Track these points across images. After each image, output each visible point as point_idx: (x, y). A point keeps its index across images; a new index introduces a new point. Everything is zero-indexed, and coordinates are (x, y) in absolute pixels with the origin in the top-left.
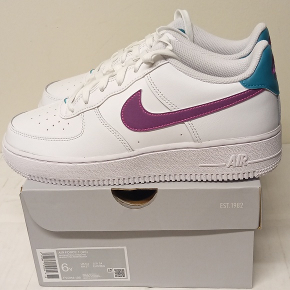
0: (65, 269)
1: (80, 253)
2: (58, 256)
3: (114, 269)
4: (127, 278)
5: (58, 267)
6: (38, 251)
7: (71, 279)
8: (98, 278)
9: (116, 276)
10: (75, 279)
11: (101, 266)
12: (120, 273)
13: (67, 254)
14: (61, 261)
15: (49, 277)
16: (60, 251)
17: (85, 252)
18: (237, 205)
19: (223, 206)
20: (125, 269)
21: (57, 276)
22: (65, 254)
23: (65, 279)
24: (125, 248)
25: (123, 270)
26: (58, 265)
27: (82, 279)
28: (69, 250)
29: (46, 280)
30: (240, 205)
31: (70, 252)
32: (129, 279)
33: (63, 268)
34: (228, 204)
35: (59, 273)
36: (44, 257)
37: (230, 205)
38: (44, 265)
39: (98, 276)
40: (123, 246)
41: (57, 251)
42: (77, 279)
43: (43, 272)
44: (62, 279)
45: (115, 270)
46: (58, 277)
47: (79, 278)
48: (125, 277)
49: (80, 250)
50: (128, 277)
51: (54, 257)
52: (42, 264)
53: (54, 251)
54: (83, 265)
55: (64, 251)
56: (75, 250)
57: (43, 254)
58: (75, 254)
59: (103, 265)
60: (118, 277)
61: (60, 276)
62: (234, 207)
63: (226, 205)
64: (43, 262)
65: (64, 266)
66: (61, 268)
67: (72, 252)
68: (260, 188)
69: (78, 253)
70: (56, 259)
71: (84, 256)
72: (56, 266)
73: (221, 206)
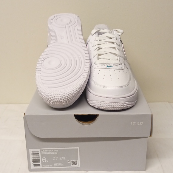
0: (44, 161)
2: (41, 153)
4: (78, 166)
6: (31, 151)
7: (47, 167)
8: (62, 166)
9: (72, 165)
10: (49, 167)
11: (64, 159)
12: (75, 163)
13: (46, 152)
14: (42, 156)
15: (35, 165)
16: (43, 150)
17: (56, 151)
18: (140, 124)
20: (77, 160)
21: (39, 165)
22: (45, 152)
23: (44, 167)
24: (78, 148)
25: (76, 161)
27: (53, 166)
28: (47, 150)
29: (33, 167)
30: (141, 124)
31: (48, 151)
32: (79, 167)
33: (43, 160)
35: (41, 163)
36: (33, 154)
37: (136, 123)
38: (32, 158)
39: (62, 165)
40: (77, 147)
41: (41, 150)
43: (32, 163)
44: (42, 167)
45: (72, 161)
46: (40, 166)
47: (52, 166)
51: (39, 154)
52: (31, 158)
53: (39, 150)
54: (55, 158)
55: (45, 150)
56: (51, 150)
57: (33, 152)
60: (73, 165)
61: (41, 165)
62: (138, 124)
63: (134, 123)
64: (32, 156)
65: (44, 159)
66: (42, 160)
67: (49, 151)
68: (152, 114)
69: (52, 151)
70: (40, 155)
71: (56, 153)
72: (39, 159)
73: (131, 124)
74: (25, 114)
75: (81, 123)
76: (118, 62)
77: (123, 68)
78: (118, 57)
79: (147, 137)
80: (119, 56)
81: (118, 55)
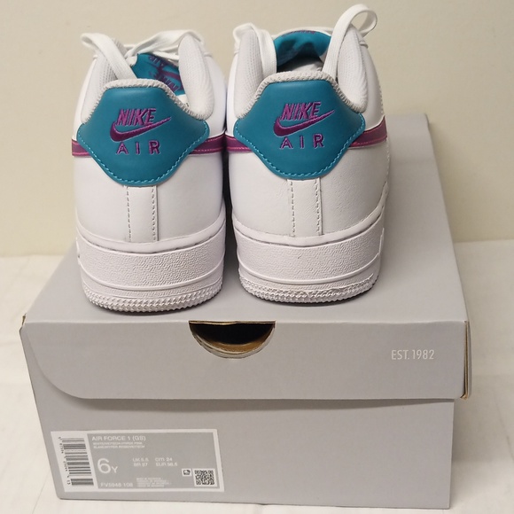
0: (104, 468)
1: (131, 440)
2: (91, 442)
3: (194, 470)
4: (218, 487)
5: (91, 465)
6: (58, 437)
7: (115, 487)
8: (165, 487)
9: (198, 483)
10: (123, 487)
11: (171, 464)
12: (205, 478)
13: (107, 441)
14: (97, 454)
15: (75, 482)
16: (96, 435)
17: (141, 438)
18: (425, 354)
19: (397, 356)
20: (214, 470)
21: (90, 482)
22: (103, 441)
23: (104, 487)
24: (215, 432)
25: (211, 472)
26: (90, 460)
27: (135, 486)
28: (112, 435)
29: (69, 488)
30: (429, 355)
31: (113, 438)
32: (222, 489)
33: (99, 467)
34: (406, 351)
35: (93, 476)
36: (66, 447)
37: (410, 354)
38: (65, 460)
39: (164, 482)
40: (208, 427)
41: (90, 436)
42: (126, 488)
43: (65, 475)
44: (99, 487)
45: (196, 472)
46: (92, 484)
47: (131, 485)
48: (215, 485)
49: (131, 435)
50: (220, 486)
51: (83, 446)
52: (61, 458)
53: (81, 435)
54: (137, 462)
55: (103, 435)
56: (122, 435)
57: (64, 440)
58: (122, 441)
59: (173, 462)
60: (202, 485)
61: (95, 481)
62: (417, 357)
63: (403, 354)
64: (64, 455)
65: (102, 462)
66: (96, 467)
67: (117, 438)
68: (467, 323)
69: (127, 440)
70: (88, 449)
71: (140, 446)
72: (88, 463)
73: (393, 355)
75: (217, 353)
79: (452, 400)
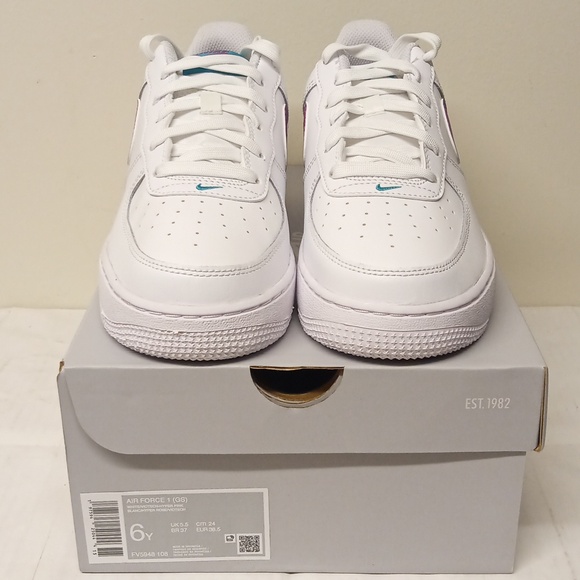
0: (138, 535)
1: (171, 503)
2: (125, 508)
3: (238, 535)
4: (264, 555)
5: (123, 532)
6: (87, 499)
7: (148, 558)
8: (205, 555)
9: (242, 550)
10: (156, 557)
11: (213, 529)
12: (250, 544)
13: (144, 503)
14: (130, 519)
15: (102, 552)
16: (131, 497)
17: (183, 499)
18: (499, 403)
19: (471, 405)
20: (260, 535)
21: (118, 551)
22: (139, 504)
23: (135, 557)
24: (265, 491)
25: (257, 537)
26: (122, 526)
27: (170, 556)
28: (150, 496)
30: (505, 403)
31: (150, 500)
32: (267, 557)
33: (132, 533)
34: (481, 400)
35: (124, 545)
36: (96, 511)
37: (484, 403)
38: (93, 526)
39: (204, 550)
40: (259, 487)
41: (124, 498)
42: (160, 557)
43: (91, 543)
44: (130, 557)
45: (241, 538)
46: (121, 554)
47: (166, 554)
48: (261, 552)
49: (171, 496)
50: (266, 553)
51: (116, 510)
52: (89, 524)
53: (116, 497)
54: (175, 528)
55: (139, 497)
56: (161, 496)
57: (94, 504)
58: (160, 503)
59: (216, 527)
60: (246, 553)
61: (125, 551)
62: (492, 405)
63: (477, 402)
64: (93, 520)
65: (135, 528)
66: (128, 533)
67: (155, 500)
68: (546, 369)
69: (166, 503)
70: (121, 514)
71: (180, 508)
72: (119, 530)
73: (467, 403)
74: (62, 364)
75: (276, 402)
76: (420, 169)
77: (441, 195)
78: (420, 152)
79: (523, 453)
80: (426, 147)
81: (421, 144)
